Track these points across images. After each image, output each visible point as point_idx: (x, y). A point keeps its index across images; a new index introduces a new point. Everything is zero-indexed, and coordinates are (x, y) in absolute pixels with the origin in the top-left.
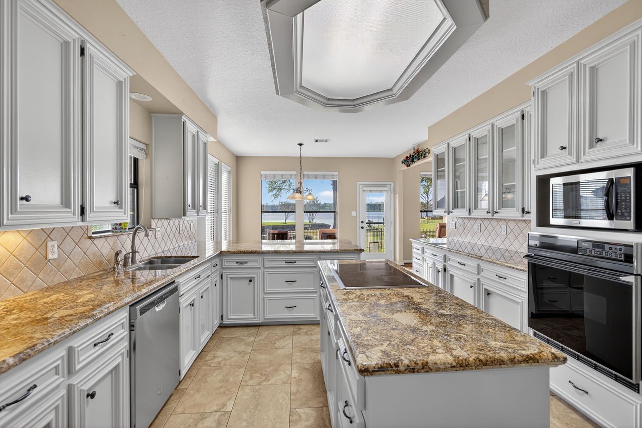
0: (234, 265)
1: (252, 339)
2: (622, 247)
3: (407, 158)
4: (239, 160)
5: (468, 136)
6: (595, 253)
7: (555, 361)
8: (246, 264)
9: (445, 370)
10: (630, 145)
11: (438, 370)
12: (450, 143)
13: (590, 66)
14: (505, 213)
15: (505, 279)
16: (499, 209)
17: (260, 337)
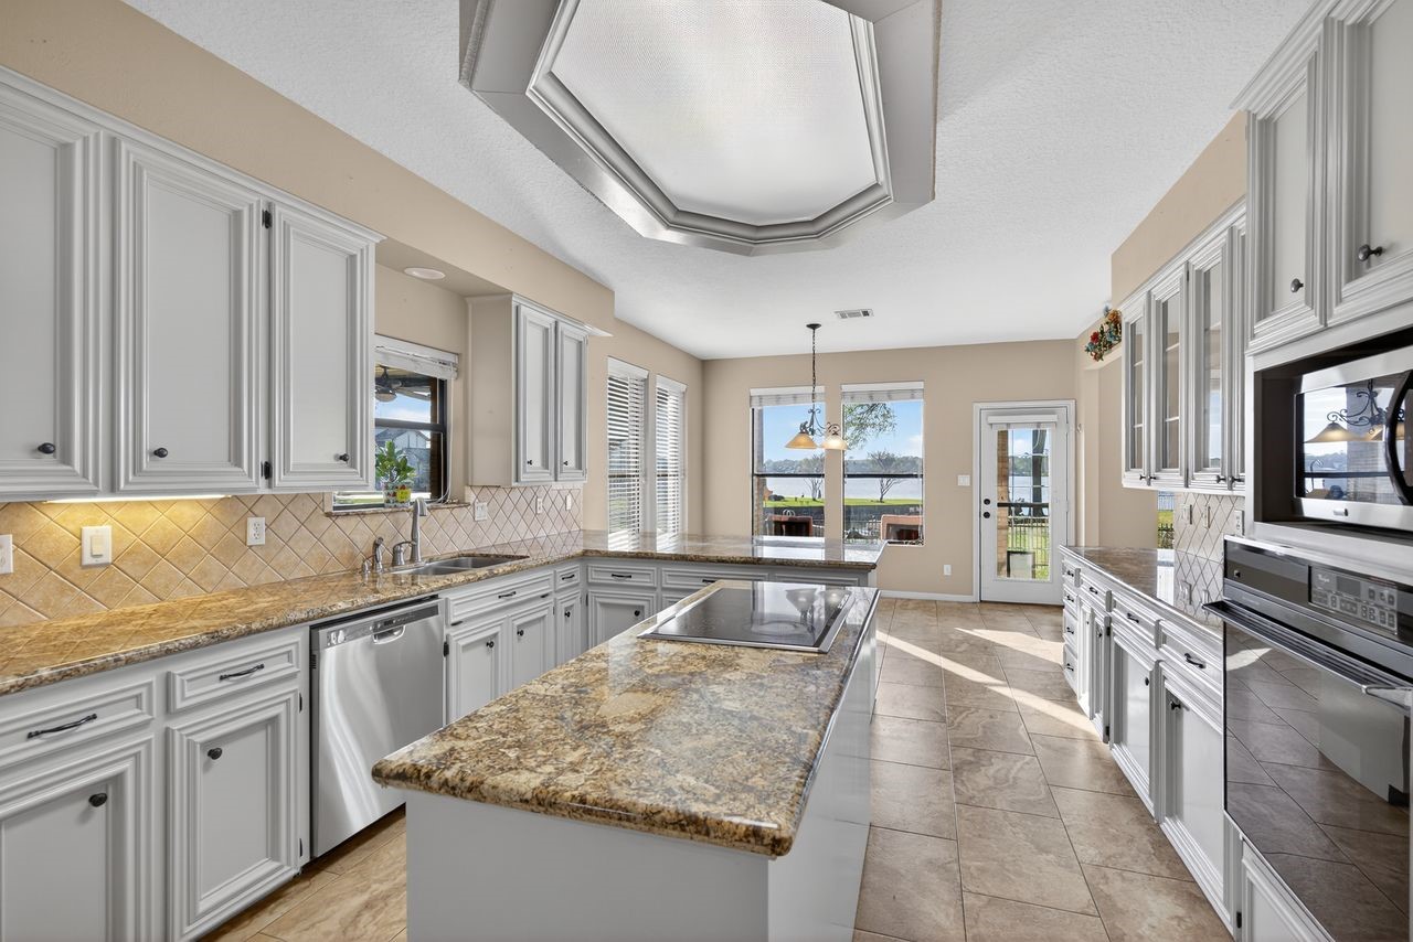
0: (608, 578)
2: (1392, 592)
3: (1094, 336)
4: (706, 368)
5: (1185, 267)
6: (1341, 608)
7: (749, 842)
8: (629, 579)
9: (509, 803)
11: (497, 801)
12: (1154, 292)
15: (1202, 666)
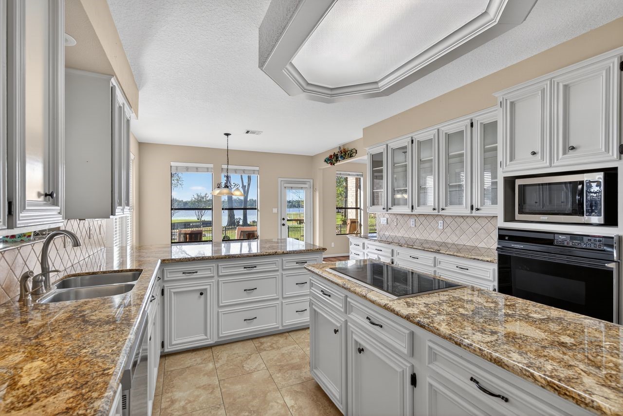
0: (181, 276)
1: (211, 366)
2: (601, 239)
3: (331, 156)
4: (142, 147)
5: (410, 138)
6: (573, 245)
8: (195, 274)
10: (606, 153)
12: (389, 145)
13: (564, 84)
14: (451, 210)
15: (468, 269)
16: (446, 206)
17: (221, 362)
